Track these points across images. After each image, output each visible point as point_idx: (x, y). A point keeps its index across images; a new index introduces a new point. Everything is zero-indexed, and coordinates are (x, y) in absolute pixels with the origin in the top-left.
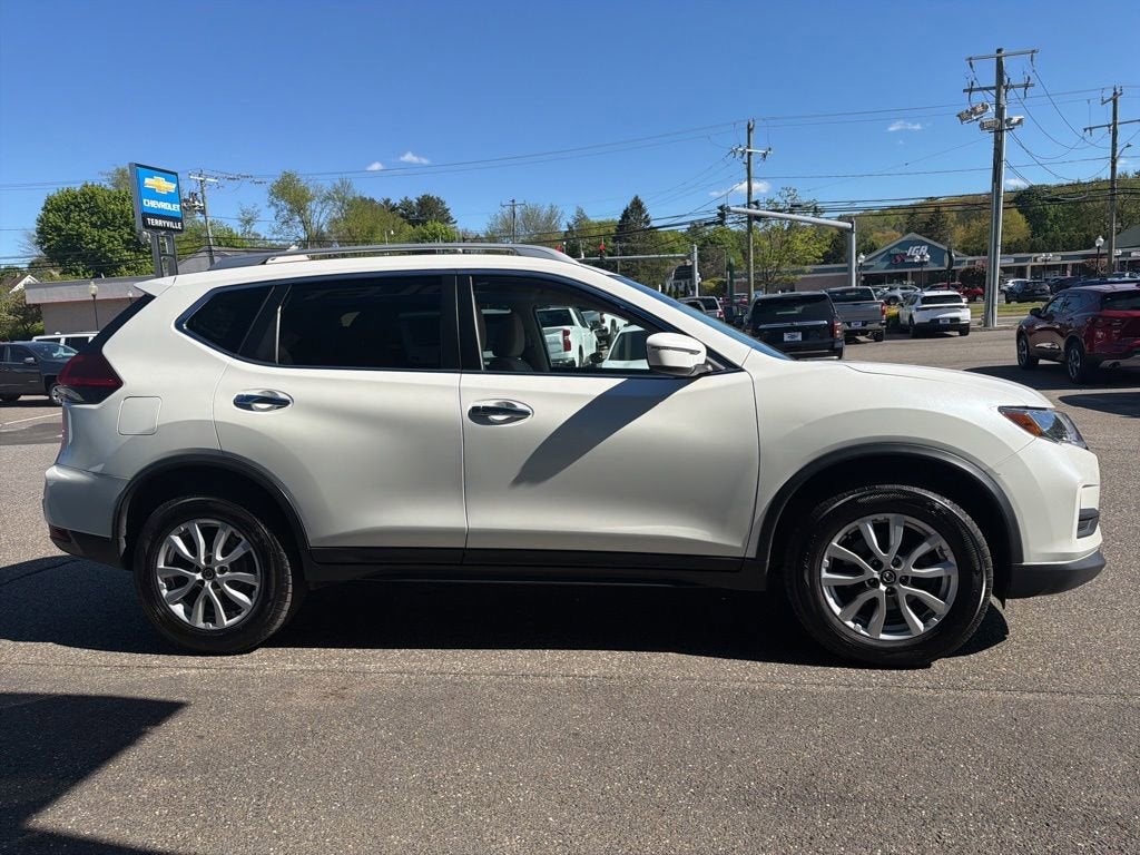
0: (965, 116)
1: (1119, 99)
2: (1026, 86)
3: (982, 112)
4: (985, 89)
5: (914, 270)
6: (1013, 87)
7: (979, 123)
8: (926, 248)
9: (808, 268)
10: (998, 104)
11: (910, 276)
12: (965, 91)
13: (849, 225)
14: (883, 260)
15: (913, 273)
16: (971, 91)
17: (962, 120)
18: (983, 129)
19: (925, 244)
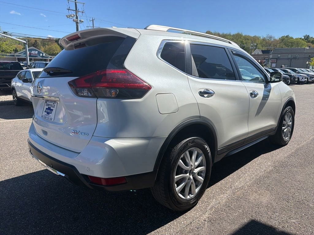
0: (68, 16)
1: (94, 21)
2: (83, 12)
3: (73, 17)
4: (72, 10)
5: (34, 58)
6: (79, 12)
7: (73, 19)
8: (37, 52)
9: (8, 54)
10: (76, 15)
11: (33, 60)
12: (67, 9)
13: (26, 42)
14: (24, 54)
15: (34, 59)
16: (69, 10)
17: (67, 17)
18: (74, 21)
19: (37, 51)
